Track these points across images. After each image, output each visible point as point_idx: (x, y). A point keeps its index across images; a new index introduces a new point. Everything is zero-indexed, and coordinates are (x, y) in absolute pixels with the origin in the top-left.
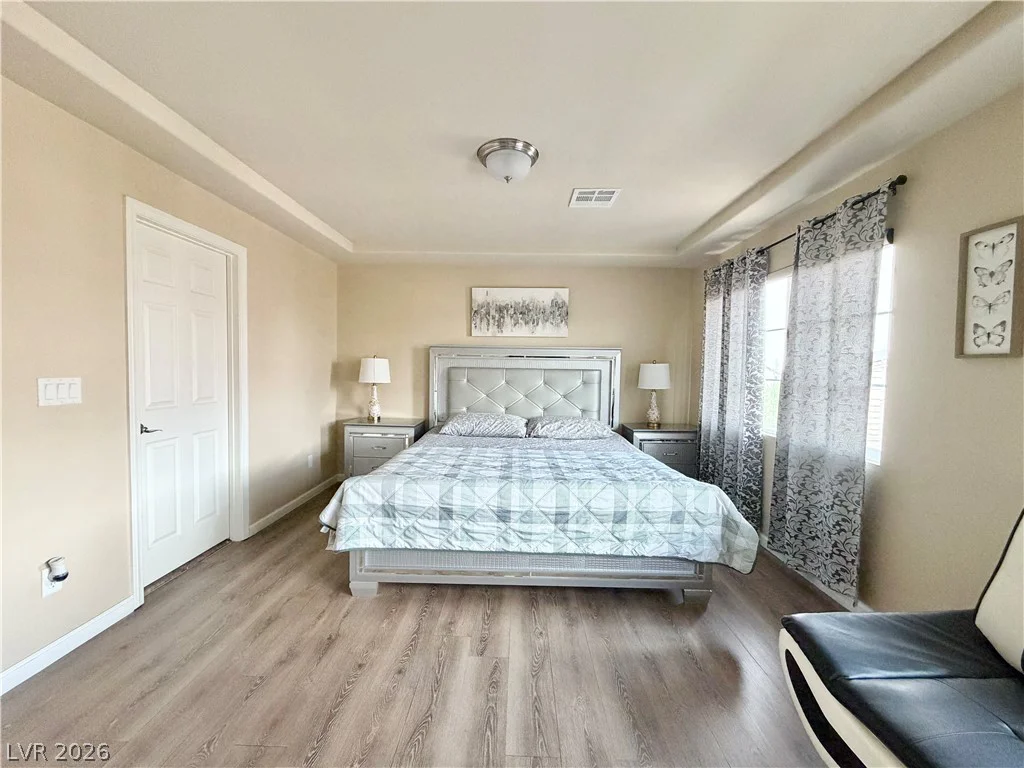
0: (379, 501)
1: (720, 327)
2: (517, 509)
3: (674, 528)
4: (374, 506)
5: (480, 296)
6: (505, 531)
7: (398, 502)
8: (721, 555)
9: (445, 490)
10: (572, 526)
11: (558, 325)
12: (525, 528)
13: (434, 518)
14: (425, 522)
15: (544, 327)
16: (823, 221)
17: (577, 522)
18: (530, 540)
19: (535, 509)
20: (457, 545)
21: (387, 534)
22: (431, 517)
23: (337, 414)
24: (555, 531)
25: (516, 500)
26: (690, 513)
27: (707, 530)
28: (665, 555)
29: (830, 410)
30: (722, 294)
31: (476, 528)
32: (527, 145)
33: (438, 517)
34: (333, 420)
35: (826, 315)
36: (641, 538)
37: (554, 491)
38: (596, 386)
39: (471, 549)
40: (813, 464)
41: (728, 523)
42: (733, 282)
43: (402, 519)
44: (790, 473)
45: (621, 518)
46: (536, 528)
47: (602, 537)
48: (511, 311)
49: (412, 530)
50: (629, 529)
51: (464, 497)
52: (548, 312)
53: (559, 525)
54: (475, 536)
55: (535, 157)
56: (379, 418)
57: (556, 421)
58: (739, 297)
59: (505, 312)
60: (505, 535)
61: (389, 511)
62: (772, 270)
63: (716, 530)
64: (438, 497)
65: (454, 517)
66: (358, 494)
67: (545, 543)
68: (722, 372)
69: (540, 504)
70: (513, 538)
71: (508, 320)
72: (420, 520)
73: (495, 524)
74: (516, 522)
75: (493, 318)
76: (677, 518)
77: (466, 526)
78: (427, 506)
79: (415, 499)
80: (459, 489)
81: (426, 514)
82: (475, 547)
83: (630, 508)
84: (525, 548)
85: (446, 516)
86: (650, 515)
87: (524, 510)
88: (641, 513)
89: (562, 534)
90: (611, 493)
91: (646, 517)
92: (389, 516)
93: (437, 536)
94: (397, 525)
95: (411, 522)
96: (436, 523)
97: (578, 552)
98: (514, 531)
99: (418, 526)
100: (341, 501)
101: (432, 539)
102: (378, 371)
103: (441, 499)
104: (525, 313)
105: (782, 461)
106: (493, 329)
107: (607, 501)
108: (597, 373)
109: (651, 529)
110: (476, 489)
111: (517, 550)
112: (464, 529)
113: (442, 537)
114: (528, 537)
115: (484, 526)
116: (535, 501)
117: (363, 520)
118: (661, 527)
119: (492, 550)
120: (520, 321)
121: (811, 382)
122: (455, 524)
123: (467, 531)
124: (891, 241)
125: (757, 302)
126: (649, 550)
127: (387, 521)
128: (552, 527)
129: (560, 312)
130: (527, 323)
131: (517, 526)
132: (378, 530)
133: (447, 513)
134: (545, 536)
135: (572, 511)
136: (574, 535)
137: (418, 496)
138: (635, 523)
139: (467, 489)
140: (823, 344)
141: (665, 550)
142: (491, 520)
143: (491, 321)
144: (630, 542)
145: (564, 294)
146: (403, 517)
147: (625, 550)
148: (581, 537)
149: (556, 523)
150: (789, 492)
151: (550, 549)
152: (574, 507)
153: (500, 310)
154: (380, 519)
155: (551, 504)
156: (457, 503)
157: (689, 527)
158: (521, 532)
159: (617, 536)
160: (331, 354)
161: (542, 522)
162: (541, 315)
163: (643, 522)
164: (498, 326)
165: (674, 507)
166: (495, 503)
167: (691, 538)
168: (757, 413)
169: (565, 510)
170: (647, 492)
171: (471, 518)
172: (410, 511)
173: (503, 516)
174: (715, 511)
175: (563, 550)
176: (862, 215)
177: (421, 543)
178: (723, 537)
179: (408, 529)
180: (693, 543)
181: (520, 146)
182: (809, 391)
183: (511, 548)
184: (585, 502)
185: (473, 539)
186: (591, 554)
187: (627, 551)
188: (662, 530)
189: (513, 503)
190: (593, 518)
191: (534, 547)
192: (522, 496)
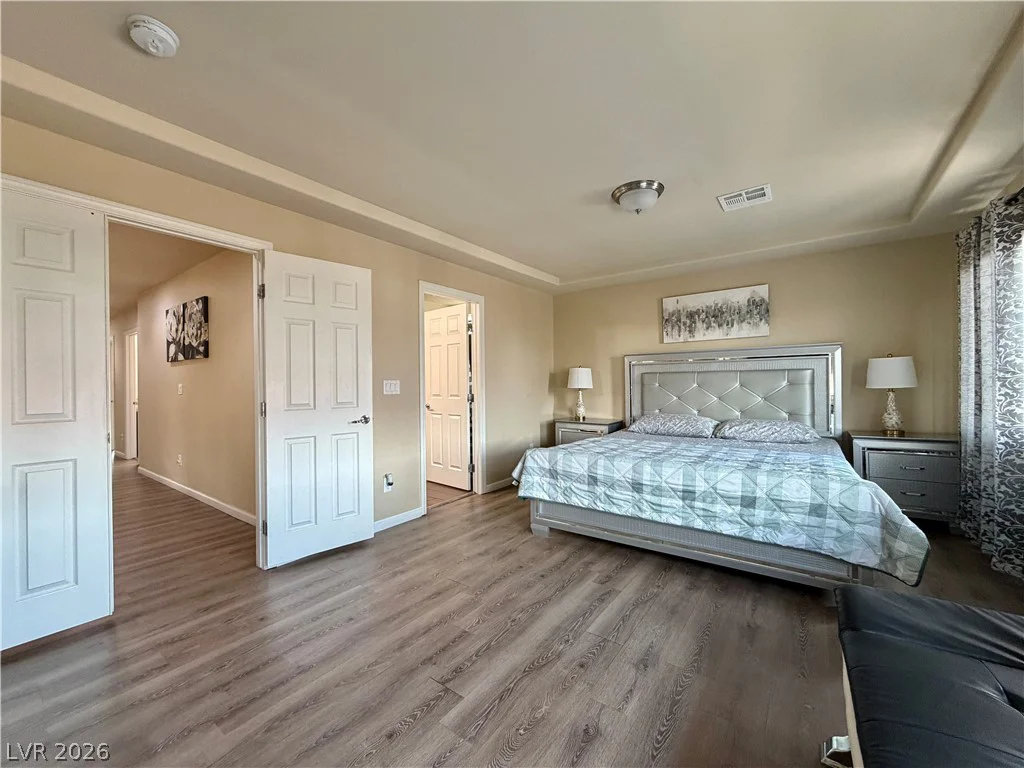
0: (547, 466)
2: (648, 483)
3: (814, 520)
4: (544, 469)
5: (670, 304)
6: (639, 501)
7: (559, 468)
8: (882, 561)
9: (592, 462)
10: (698, 504)
11: (756, 325)
12: (655, 499)
13: (584, 483)
14: (578, 485)
15: (740, 329)
17: (704, 501)
18: (661, 512)
19: (664, 484)
20: (601, 506)
21: (552, 491)
22: (582, 482)
23: (554, 414)
24: (683, 507)
25: (647, 475)
26: (834, 508)
28: (803, 547)
30: (972, 261)
31: (615, 495)
32: (650, 183)
33: (587, 482)
34: (551, 418)
36: (774, 526)
37: (681, 470)
38: (808, 387)
39: (612, 511)
41: (888, 525)
42: (982, 244)
43: (562, 481)
45: (749, 503)
46: (665, 501)
47: (730, 519)
48: (703, 316)
49: (569, 490)
50: (760, 514)
51: (606, 468)
52: (744, 312)
53: (687, 502)
54: (614, 501)
55: (661, 189)
56: (584, 418)
59: (696, 317)
60: (639, 504)
61: (553, 474)
63: (874, 532)
64: (587, 467)
65: (599, 484)
66: (533, 458)
67: (674, 516)
69: (668, 480)
70: (645, 506)
71: (699, 324)
72: (574, 484)
73: (630, 493)
74: (648, 494)
75: (685, 324)
76: (817, 510)
77: (608, 492)
78: (579, 473)
79: (570, 467)
80: (602, 462)
81: (579, 479)
82: (615, 510)
83: (759, 493)
84: (655, 517)
85: (593, 482)
86: (783, 504)
87: (655, 484)
88: (773, 500)
89: (689, 510)
90: (739, 478)
91: (778, 504)
92: (553, 478)
93: (587, 497)
94: (559, 485)
95: (568, 484)
96: (586, 488)
97: (706, 528)
98: (647, 501)
99: (573, 488)
100: (524, 463)
101: (583, 499)
102: (582, 378)
103: (589, 469)
104: (718, 316)
106: (685, 335)
107: (733, 484)
108: (809, 372)
109: (784, 518)
110: (615, 463)
111: (650, 518)
112: (606, 494)
113: (590, 499)
114: (658, 508)
115: (622, 494)
116: (664, 478)
117: (537, 478)
118: (798, 518)
119: (629, 515)
120: (713, 324)
122: (600, 490)
123: (608, 496)
125: (1009, 266)
126: (782, 539)
127: (553, 481)
128: (681, 503)
129: (760, 310)
130: (720, 325)
131: (648, 497)
132: (546, 486)
133: (593, 480)
134: (674, 510)
135: (698, 490)
136: (701, 513)
137: (573, 465)
138: (765, 510)
139: (609, 463)
141: (801, 541)
142: (626, 489)
143: (683, 327)
144: (761, 528)
145: (762, 291)
146: (562, 479)
147: (755, 535)
148: (709, 516)
149: (683, 499)
151: (679, 522)
152: (700, 486)
153: (691, 315)
154: (548, 479)
155: (678, 482)
156: (600, 472)
157: (831, 522)
158: (653, 504)
159: (746, 519)
160: (549, 365)
161: (670, 497)
162: (736, 317)
163: (775, 510)
164: (690, 331)
165: (813, 499)
166: (630, 476)
167: (834, 534)
168: (1017, 411)
169: (691, 488)
170: (779, 480)
171: (612, 486)
172: (568, 476)
173: (637, 487)
174: (869, 510)
175: (691, 525)
177: (575, 501)
178: (883, 541)
179: (566, 489)
180: (840, 541)
183: (644, 516)
184: (712, 483)
185: (613, 503)
186: (721, 534)
187: (757, 536)
188: (798, 521)
189: (645, 478)
190: (719, 499)
191: (664, 518)
192: (653, 472)
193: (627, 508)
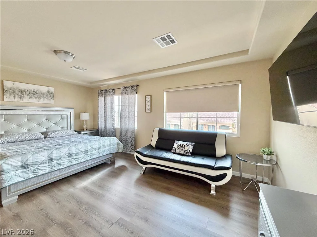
0: (20, 164)
1: (104, 105)
3: (109, 147)
4: (17, 166)
5: (8, 84)
7: (29, 162)
8: (117, 150)
9: (49, 153)
10: (89, 153)
11: (50, 100)
14: (43, 165)
15: (44, 100)
16: (126, 87)
18: (78, 160)
19: (79, 151)
20: (55, 169)
22: (44, 163)
24: (85, 156)
25: (74, 150)
26: (112, 144)
27: (115, 146)
28: (108, 154)
29: (129, 121)
30: (104, 97)
31: (62, 162)
33: (47, 162)
35: (127, 104)
36: (104, 152)
37: (84, 145)
38: (66, 120)
39: (60, 168)
40: (127, 131)
41: (118, 144)
42: (107, 95)
43: (32, 168)
44: (123, 134)
45: (99, 148)
46: (80, 156)
47: (96, 154)
48: (28, 93)
49: (36, 170)
50: (101, 150)
51: (57, 153)
52: (45, 95)
53: (86, 154)
55: (73, 58)
57: (56, 132)
58: (109, 98)
59: (24, 92)
60: (71, 161)
61: (25, 166)
62: (116, 93)
63: (116, 146)
64: (47, 156)
65: (53, 161)
67: (83, 159)
68: (105, 115)
69: (81, 149)
70: (73, 161)
71: (25, 96)
72: (39, 166)
73: (68, 159)
74: (74, 156)
75: (18, 94)
76: (110, 145)
77: (58, 162)
78: (42, 160)
80: (55, 152)
81: (43, 163)
82: (61, 167)
83: (101, 145)
84: (77, 162)
85: (50, 161)
87: (76, 152)
89: (86, 156)
90: (97, 143)
91: (104, 146)
92: (25, 168)
93: (48, 168)
94: (29, 170)
95: (36, 167)
96: (47, 165)
97: (91, 159)
99: (39, 168)
101: (45, 170)
103: (48, 156)
104: (34, 94)
105: (121, 132)
106: (18, 99)
107: (96, 145)
108: (66, 116)
109: (105, 149)
110: (61, 150)
111: (75, 163)
113: (49, 168)
115: (64, 160)
116: (79, 149)
119: (68, 166)
120: (32, 97)
121: (125, 116)
123: (58, 164)
124: (136, 93)
125: (113, 100)
127: (25, 170)
128: (84, 155)
129: (51, 95)
130: (35, 98)
131: (74, 157)
132: (21, 175)
133: (51, 160)
134: (82, 158)
135: (89, 149)
137: (39, 158)
139: (58, 151)
140: (127, 109)
141: (108, 152)
142: (66, 158)
143: (16, 95)
145: (52, 89)
146: (31, 166)
148: (91, 154)
149: (85, 153)
150: (123, 137)
151: (84, 160)
152: (89, 148)
153: (21, 91)
154: (21, 171)
155: (83, 149)
156: (54, 156)
157: (112, 147)
158: (76, 159)
159: (99, 152)
162: (42, 96)
164: (21, 98)
166: (67, 153)
167: (112, 148)
168: (114, 123)
170: (104, 141)
171: (60, 159)
172: (35, 164)
173: (70, 156)
174: (116, 142)
175: (87, 159)
176: (133, 89)
178: (117, 147)
179: (34, 170)
180: (113, 149)
181: (71, 54)
182: (125, 118)
183: (73, 164)
184: (91, 146)
185: (61, 165)
186: (94, 158)
187: (101, 155)
188: (107, 148)
189: (73, 151)
190: (93, 150)
191: (79, 161)
192: (76, 149)
193: (66, 164)
